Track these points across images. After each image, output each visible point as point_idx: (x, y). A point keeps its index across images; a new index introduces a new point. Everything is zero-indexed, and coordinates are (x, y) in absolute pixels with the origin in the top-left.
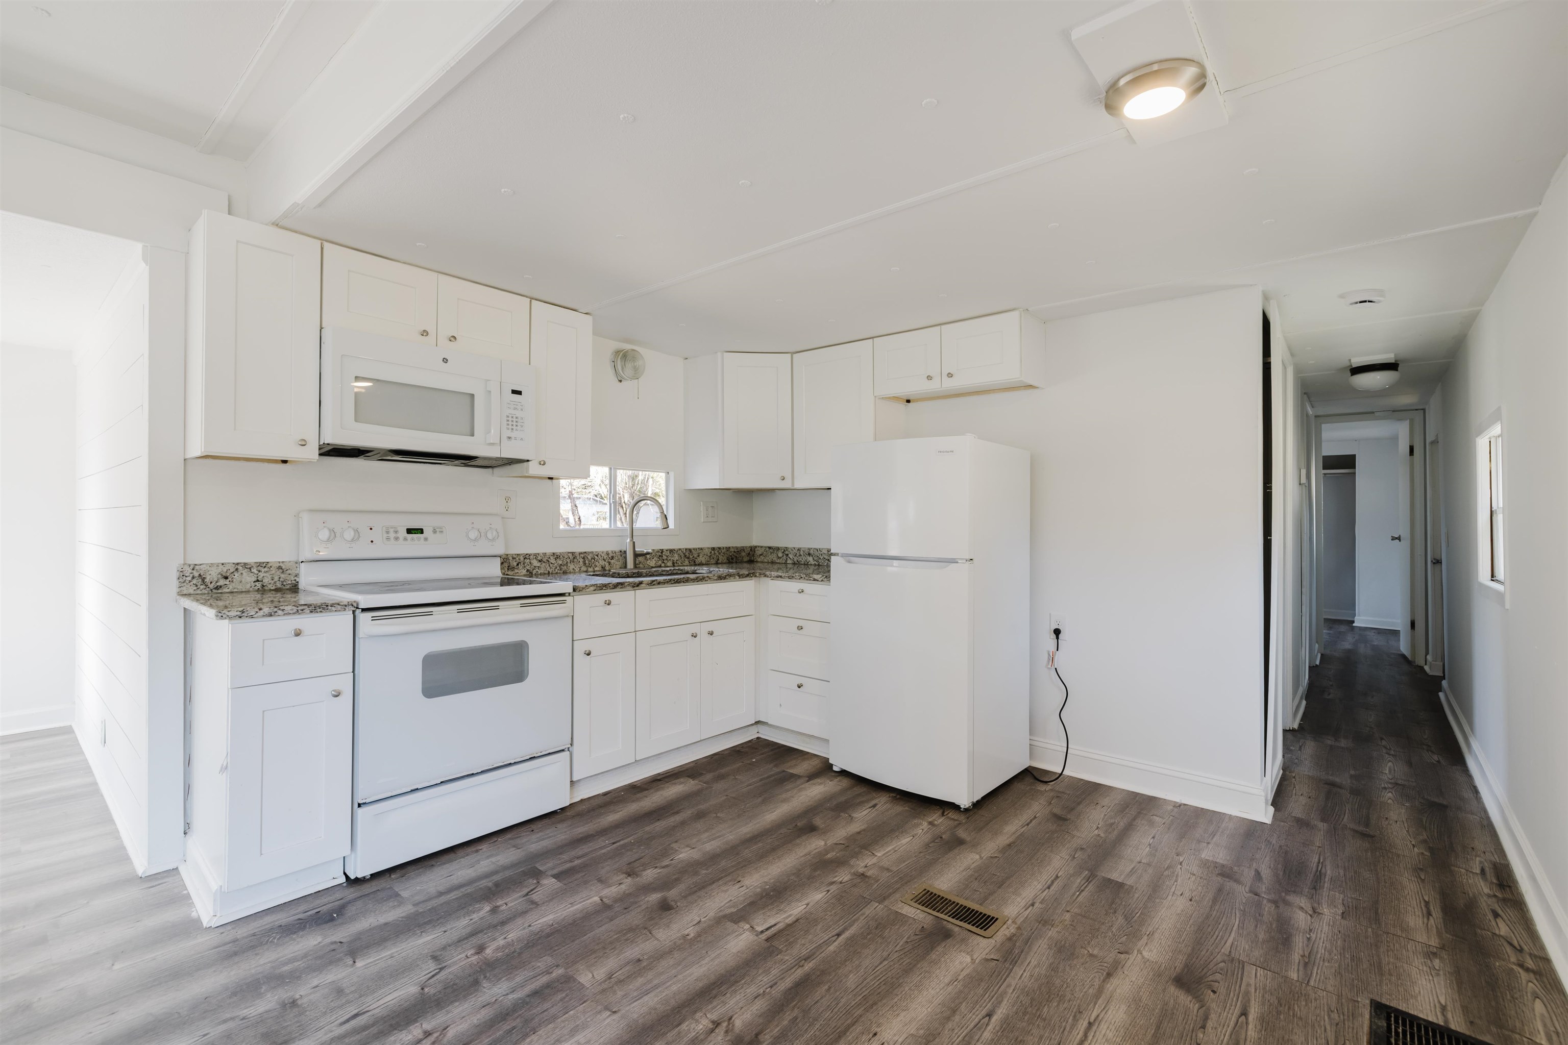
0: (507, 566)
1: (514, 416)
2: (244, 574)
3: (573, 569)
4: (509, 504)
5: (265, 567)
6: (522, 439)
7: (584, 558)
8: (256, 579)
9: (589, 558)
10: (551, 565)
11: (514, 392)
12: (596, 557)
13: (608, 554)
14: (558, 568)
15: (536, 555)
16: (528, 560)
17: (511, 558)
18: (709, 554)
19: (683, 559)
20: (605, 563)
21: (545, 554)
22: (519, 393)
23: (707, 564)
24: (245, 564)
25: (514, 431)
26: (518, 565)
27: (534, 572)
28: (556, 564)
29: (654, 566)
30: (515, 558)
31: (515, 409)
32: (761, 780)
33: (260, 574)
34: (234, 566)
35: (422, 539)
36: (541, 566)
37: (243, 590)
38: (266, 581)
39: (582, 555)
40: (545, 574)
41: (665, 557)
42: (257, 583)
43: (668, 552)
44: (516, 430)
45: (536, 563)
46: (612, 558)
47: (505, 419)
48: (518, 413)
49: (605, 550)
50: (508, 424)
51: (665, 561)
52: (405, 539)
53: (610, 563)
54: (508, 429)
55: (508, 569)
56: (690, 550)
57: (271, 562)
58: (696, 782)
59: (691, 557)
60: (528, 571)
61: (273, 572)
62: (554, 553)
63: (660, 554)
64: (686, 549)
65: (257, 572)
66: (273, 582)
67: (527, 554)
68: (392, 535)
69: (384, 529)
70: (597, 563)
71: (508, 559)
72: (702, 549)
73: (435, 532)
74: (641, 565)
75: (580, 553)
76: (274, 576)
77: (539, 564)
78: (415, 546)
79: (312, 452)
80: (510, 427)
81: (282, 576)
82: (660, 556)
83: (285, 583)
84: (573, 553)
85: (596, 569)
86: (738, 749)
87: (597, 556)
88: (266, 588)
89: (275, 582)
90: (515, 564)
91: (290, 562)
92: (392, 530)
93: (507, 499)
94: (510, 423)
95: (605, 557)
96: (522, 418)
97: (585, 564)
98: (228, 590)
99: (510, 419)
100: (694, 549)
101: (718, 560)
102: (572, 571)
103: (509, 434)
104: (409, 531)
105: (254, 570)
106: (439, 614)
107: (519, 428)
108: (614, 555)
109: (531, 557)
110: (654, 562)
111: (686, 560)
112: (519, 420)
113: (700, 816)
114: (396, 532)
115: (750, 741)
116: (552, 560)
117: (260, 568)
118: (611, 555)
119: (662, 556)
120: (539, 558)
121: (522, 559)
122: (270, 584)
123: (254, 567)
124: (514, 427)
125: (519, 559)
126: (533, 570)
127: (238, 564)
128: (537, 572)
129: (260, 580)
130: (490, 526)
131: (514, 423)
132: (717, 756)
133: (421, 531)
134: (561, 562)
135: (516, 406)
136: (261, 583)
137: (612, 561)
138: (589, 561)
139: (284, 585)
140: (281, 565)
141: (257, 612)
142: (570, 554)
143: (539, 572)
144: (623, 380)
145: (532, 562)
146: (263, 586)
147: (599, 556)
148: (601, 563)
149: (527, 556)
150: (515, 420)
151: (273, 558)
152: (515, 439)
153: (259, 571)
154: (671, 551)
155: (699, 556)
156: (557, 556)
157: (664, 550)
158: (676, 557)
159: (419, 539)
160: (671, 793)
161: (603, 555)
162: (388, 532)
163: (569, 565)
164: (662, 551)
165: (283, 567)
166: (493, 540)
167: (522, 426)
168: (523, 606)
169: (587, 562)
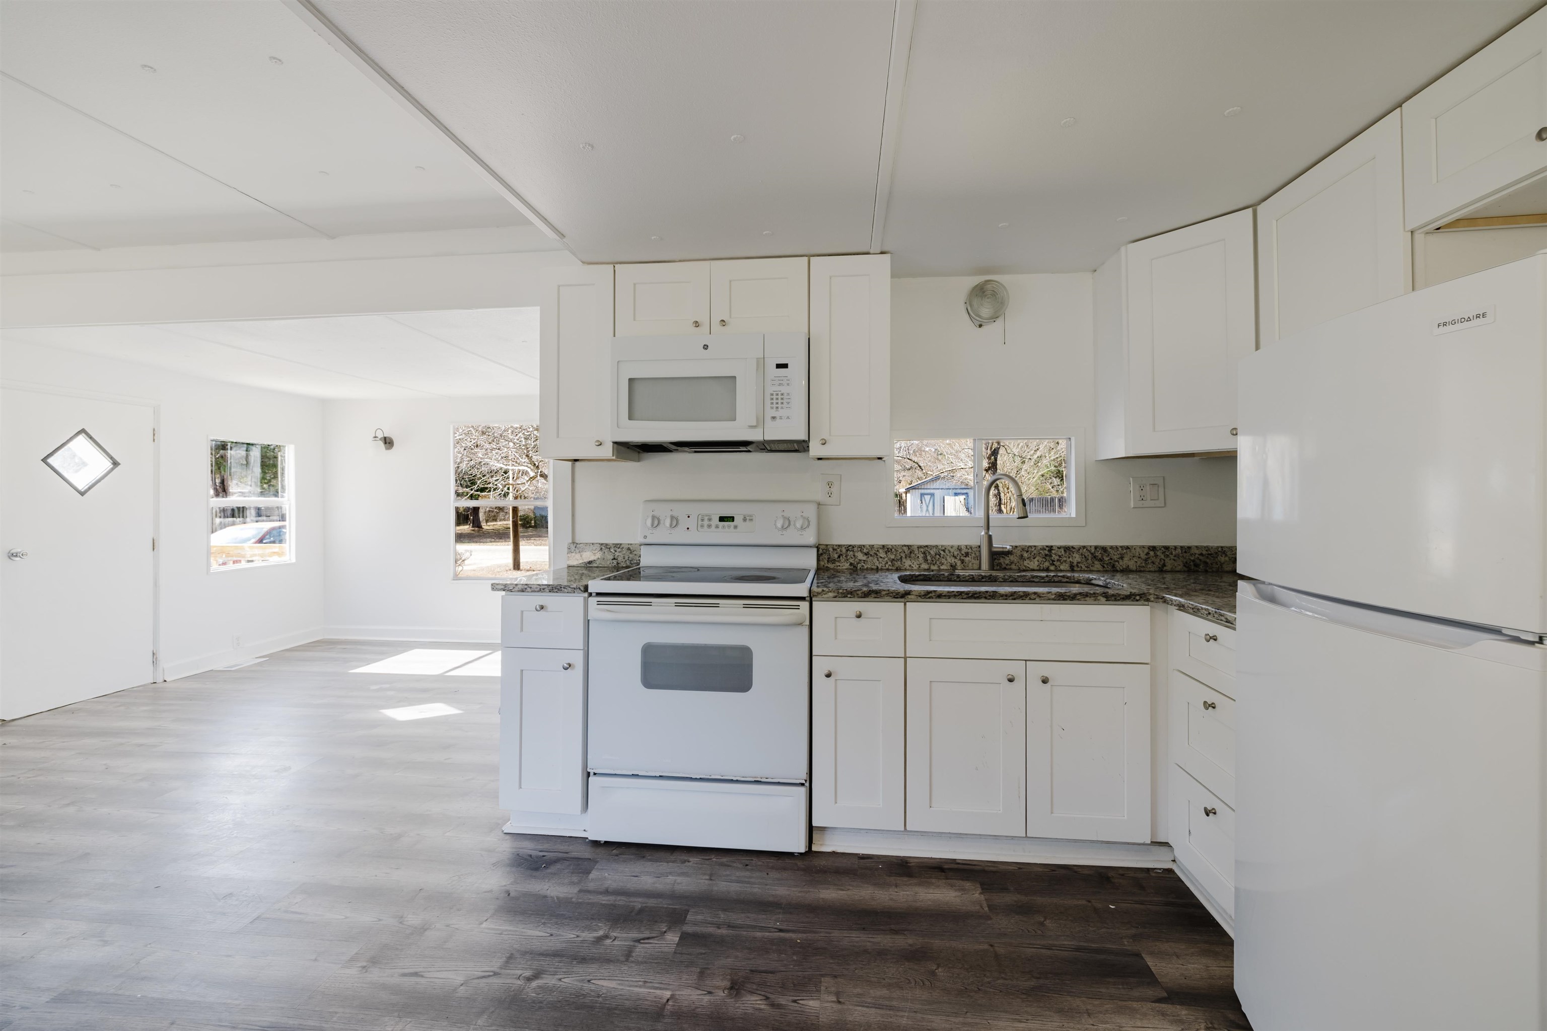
0: (826, 557)
1: (780, 393)
2: (606, 552)
3: (910, 566)
4: (832, 489)
5: (619, 548)
6: (788, 418)
7: (924, 553)
8: (612, 557)
9: (932, 552)
10: (880, 560)
11: (779, 366)
12: (942, 553)
13: (959, 549)
14: (890, 563)
15: (861, 547)
16: (851, 553)
17: (831, 549)
18: (1143, 556)
19: (1090, 561)
20: (956, 560)
21: (872, 546)
22: (785, 366)
23: (1140, 571)
24: (607, 545)
25: (779, 409)
26: (839, 557)
27: (859, 566)
28: (886, 559)
29: (1036, 568)
30: (836, 550)
31: (780, 385)
32: (1078, 949)
33: (616, 553)
34: (599, 545)
35: (732, 527)
36: (868, 560)
37: (606, 566)
38: (620, 559)
39: (922, 550)
40: (872, 569)
41: (1055, 557)
42: (614, 561)
43: (1062, 550)
44: (782, 408)
45: (860, 556)
46: (967, 554)
47: (768, 397)
48: (784, 389)
49: (956, 543)
50: (772, 403)
51: (1057, 563)
52: (717, 527)
53: (962, 561)
54: (772, 408)
55: (828, 561)
56: (1104, 549)
57: (624, 544)
58: (982, 897)
59: (1106, 559)
60: (851, 564)
61: (625, 552)
62: (883, 546)
63: (1047, 552)
64: (1096, 547)
65: (614, 552)
66: (624, 560)
67: (850, 546)
68: (706, 523)
69: (700, 517)
70: (943, 561)
71: (827, 550)
72: (1128, 548)
73: (745, 520)
74: (1013, 567)
75: (919, 547)
76: (625, 555)
77: (864, 558)
78: (725, 534)
79: (607, 451)
80: (775, 406)
81: (631, 556)
82: (1046, 555)
83: (632, 562)
84: (909, 547)
85: (942, 567)
86: (1111, 874)
87: (944, 551)
88: (620, 565)
89: (626, 561)
90: (836, 556)
91: (636, 544)
92: (706, 518)
93: (830, 484)
94: (775, 401)
95: (956, 553)
96: (788, 394)
97: (926, 560)
98: (596, 565)
99: (775, 397)
100: (1112, 547)
101: (1164, 565)
102: (908, 568)
103: (773, 413)
104: (722, 519)
105: (612, 550)
106: (658, 606)
107: (785, 405)
108: (970, 551)
109: (855, 549)
110: (1037, 563)
111: (1096, 562)
112: (785, 396)
113: (914, 956)
114: (710, 520)
115: (1148, 870)
116: (882, 554)
117: (616, 549)
118: (964, 551)
119: (1051, 556)
120: (865, 551)
121: (844, 550)
122: (622, 562)
123: (612, 547)
124: (780, 405)
125: (841, 551)
126: (858, 563)
127: (602, 544)
128: (863, 566)
129: (616, 558)
130: (802, 514)
131: (780, 401)
132: (1063, 872)
133: (732, 519)
134: (893, 557)
135: (781, 382)
136: (616, 560)
137: (967, 559)
138: (932, 557)
139: (632, 564)
140: (630, 546)
141: (514, 588)
142: (905, 548)
143: (865, 567)
144: (983, 324)
145: (856, 554)
146: (618, 563)
147: (947, 551)
148: (949, 560)
149: (850, 548)
150: (780, 397)
151: (625, 540)
152: (781, 418)
153: (616, 551)
154: (1067, 549)
155: (1122, 558)
156: (887, 549)
157: (1054, 548)
158: (1077, 558)
159: (729, 527)
160: (930, 896)
161: (952, 550)
162: (703, 520)
163: (904, 560)
164: (1051, 548)
165: (631, 549)
166: (802, 528)
167: (788, 403)
168: (746, 606)
169: (929, 558)
